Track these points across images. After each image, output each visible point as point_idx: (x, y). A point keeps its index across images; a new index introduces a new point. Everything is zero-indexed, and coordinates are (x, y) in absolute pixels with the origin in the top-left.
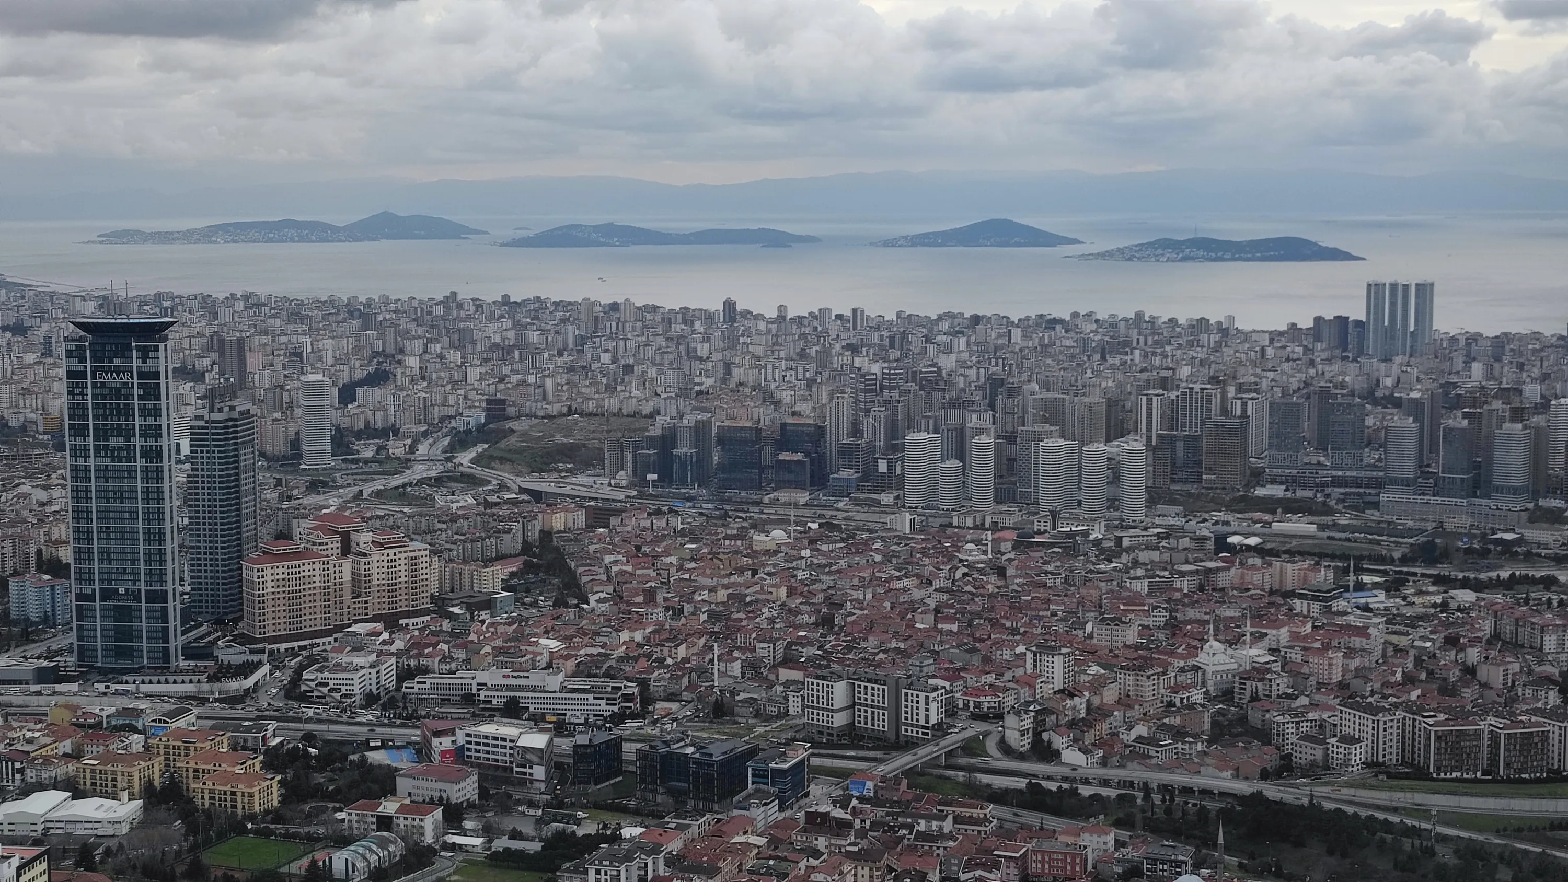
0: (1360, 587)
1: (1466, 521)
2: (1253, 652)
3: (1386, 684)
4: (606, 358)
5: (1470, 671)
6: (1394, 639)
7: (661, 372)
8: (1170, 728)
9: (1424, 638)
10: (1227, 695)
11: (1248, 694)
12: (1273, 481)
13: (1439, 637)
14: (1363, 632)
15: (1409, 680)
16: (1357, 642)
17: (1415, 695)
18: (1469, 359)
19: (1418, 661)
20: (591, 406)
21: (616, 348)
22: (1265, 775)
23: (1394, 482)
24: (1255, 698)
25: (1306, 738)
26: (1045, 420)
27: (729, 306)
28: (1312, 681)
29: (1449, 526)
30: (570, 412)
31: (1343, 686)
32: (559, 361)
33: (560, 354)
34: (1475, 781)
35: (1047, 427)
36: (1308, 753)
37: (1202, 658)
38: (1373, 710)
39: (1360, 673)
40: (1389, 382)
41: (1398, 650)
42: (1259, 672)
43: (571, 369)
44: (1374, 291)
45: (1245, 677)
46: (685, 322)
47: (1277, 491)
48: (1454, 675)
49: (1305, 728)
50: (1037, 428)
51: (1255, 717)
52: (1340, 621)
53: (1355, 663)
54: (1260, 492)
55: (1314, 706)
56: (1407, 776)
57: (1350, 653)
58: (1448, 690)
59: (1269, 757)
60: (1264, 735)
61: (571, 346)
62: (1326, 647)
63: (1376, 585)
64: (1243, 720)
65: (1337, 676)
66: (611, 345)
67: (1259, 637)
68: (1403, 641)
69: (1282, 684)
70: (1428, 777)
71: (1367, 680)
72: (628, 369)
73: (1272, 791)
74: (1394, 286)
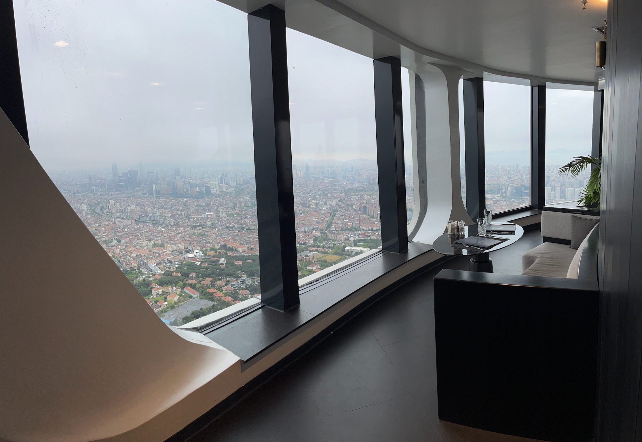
4: (497, 174)
7: (506, 177)
20: (494, 183)
21: (498, 173)
26: (569, 185)
27: (517, 165)
30: (491, 184)
32: (489, 175)
33: (490, 174)
35: (569, 186)
43: (491, 176)
46: (509, 168)
50: (568, 186)
61: (491, 172)
66: (498, 172)
72: (500, 176)
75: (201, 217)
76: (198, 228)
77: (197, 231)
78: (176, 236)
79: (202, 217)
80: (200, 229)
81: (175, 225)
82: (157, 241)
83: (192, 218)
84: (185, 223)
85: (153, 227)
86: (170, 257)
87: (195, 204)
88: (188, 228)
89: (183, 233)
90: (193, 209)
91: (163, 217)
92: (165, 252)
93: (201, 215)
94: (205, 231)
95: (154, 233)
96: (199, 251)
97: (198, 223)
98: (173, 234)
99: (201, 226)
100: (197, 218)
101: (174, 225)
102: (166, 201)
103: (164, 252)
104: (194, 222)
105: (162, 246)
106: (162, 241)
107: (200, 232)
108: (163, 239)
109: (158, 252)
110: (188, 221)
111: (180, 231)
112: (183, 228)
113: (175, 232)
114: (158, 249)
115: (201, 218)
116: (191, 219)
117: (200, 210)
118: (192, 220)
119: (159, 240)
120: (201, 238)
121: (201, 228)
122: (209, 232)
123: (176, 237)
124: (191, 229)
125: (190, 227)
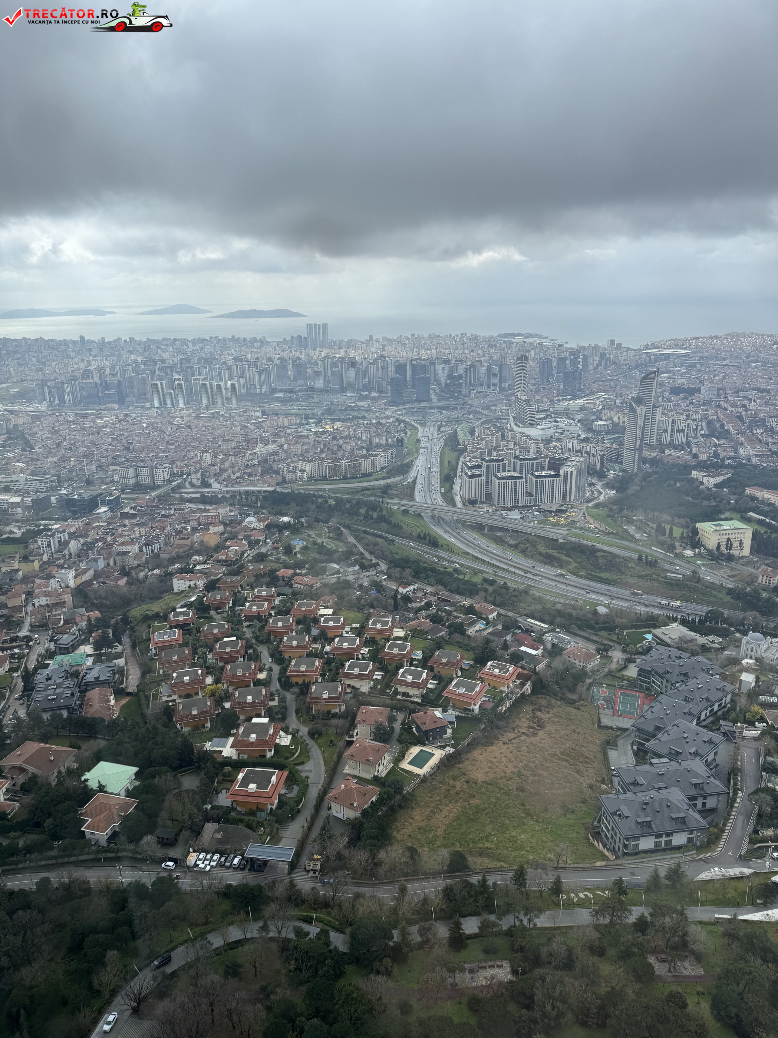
0: (308, 424)
1: (340, 401)
2: (273, 446)
3: (315, 453)
5: (340, 447)
6: (317, 439)
8: (247, 473)
9: (326, 438)
10: (266, 461)
11: (272, 460)
12: (280, 392)
13: (331, 437)
14: (307, 437)
15: (322, 451)
16: (306, 441)
17: (324, 455)
18: (340, 348)
19: (325, 445)
22: (278, 484)
23: (318, 389)
24: (274, 461)
25: (289, 472)
27: (82, 338)
28: (292, 454)
29: (335, 403)
31: (302, 455)
34: (341, 479)
36: (290, 476)
37: (257, 450)
38: (310, 461)
39: (307, 451)
40: (315, 357)
41: (319, 442)
42: (276, 453)
44: (309, 326)
45: (271, 454)
47: (281, 395)
48: (335, 448)
49: (290, 469)
50: (199, 377)
51: (275, 467)
52: (301, 434)
53: (305, 447)
54: (276, 395)
55: (292, 462)
56: (320, 480)
57: (303, 444)
58: (334, 453)
59: (280, 478)
60: (277, 472)
62: (296, 443)
63: (313, 423)
64: (271, 468)
65: (300, 452)
67: (274, 442)
68: (320, 439)
69: (283, 456)
70: (327, 480)
71: (309, 452)
73: (279, 489)
74: (315, 325)
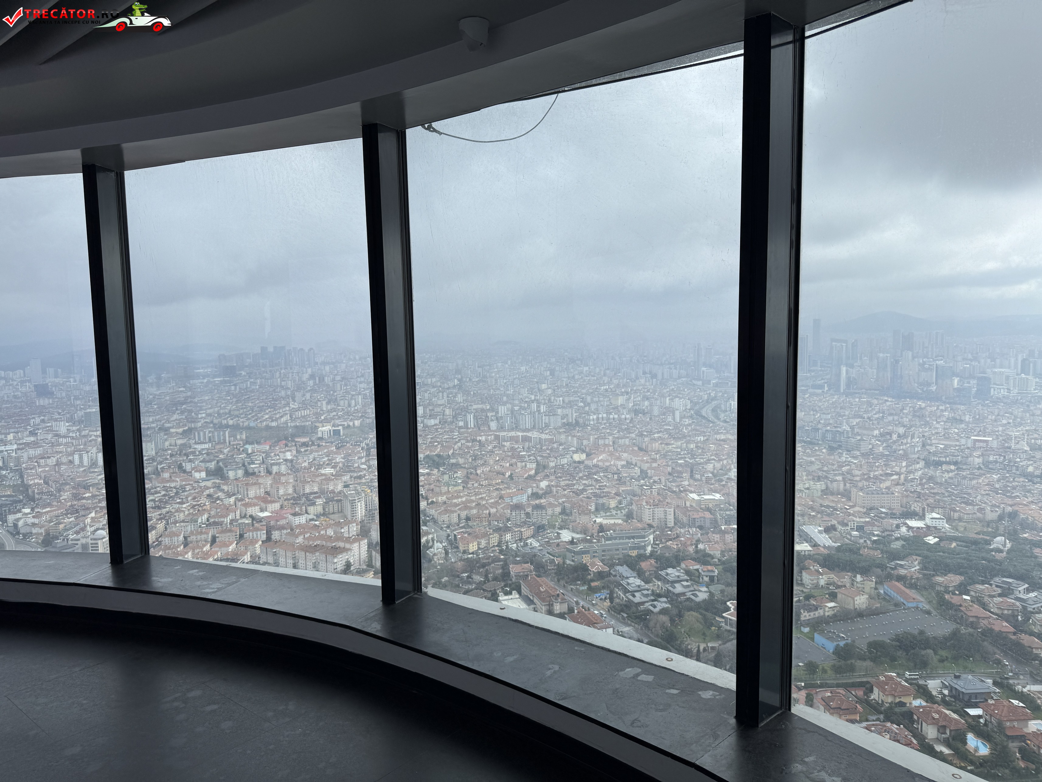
75: (956, 445)
76: (945, 467)
77: (941, 474)
78: (883, 478)
79: (960, 446)
80: (952, 471)
81: (886, 455)
82: (835, 485)
83: (931, 445)
84: (914, 453)
85: (829, 455)
86: (862, 520)
87: (944, 416)
88: (918, 463)
89: (902, 473)
90: (938, 426)
91: (859, 435)
92: (852, 507)
93: (958, 440)
94: (963, 475)
95: (830, 466)
96: (938, 516)
97: (945, 457)
98: (877, 473)
99: (955, 463)
100: (946, 446)
101: (883, 455)
102: (870, 404)
103: (848, 508)
104: (935, 454)
105: (847, 495)
106: (848, 485)
107: (949, 478)
108: (850, 480)
109: (834, 505)
110: (919, 449)
111: (897, 469)
112: (904, 464)
113: (884, 469)
114: (834, 499)
115: (957, 448)
116: (928, 447)
117: (956, 431)
118: (933, 449)
119: (839, 481)
120: (949, 489)
121: (953, 467)
122: (974, 479)
123: (884, 480)
124: (925, 467)
125: (922, 464)
